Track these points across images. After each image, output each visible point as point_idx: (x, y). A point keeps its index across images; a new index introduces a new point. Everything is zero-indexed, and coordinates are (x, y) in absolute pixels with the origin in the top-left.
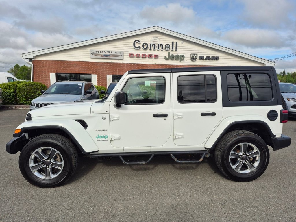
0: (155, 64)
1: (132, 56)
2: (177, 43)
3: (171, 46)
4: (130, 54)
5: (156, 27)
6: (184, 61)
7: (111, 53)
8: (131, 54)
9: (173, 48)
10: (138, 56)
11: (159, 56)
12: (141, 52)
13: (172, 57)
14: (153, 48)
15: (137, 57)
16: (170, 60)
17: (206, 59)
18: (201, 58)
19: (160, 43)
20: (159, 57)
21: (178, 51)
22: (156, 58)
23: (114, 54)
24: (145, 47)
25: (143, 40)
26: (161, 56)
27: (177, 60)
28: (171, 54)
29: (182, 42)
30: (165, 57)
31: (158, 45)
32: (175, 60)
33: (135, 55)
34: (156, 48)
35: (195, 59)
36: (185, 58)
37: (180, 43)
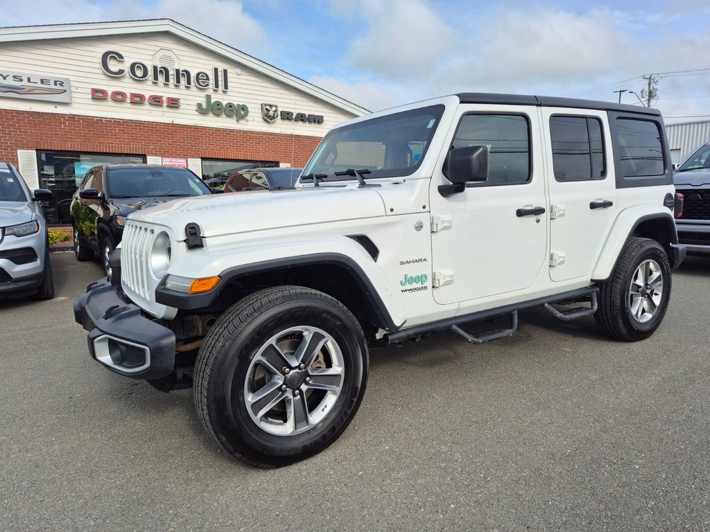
0: (173, 125)
1: (99, 95)
2: (225, 71)
3: (212, 77)
4: (93, 89)
5: (166, 22)
6: (247, 121)
7: (25, 83)
8: (95, 91)
9: (217, 86)
10: (119, 97)
11: (180, 101)
12: (128, 86)
13: (216, 109)
14: (161, 79)
15: (115, 100)
16: (211, 114)
17: (296, 120)
18: (286, 116)
19: (181, 69)
20: (182, 106)
21: (229, 93)
22: (172, 107)
23: (39, 85)
24: (139, 73)
25: (132, 53)
26: (187, 102)
27: (229, 116)
28: (213, 101)
29: (238, 71)
30: (199, 105)
31: (177, 71)
32: (224, 116)
33: (110, 93)
34: (172, 81)
35: (273, 118)
36: (249, 114)
37: (232, 72)
